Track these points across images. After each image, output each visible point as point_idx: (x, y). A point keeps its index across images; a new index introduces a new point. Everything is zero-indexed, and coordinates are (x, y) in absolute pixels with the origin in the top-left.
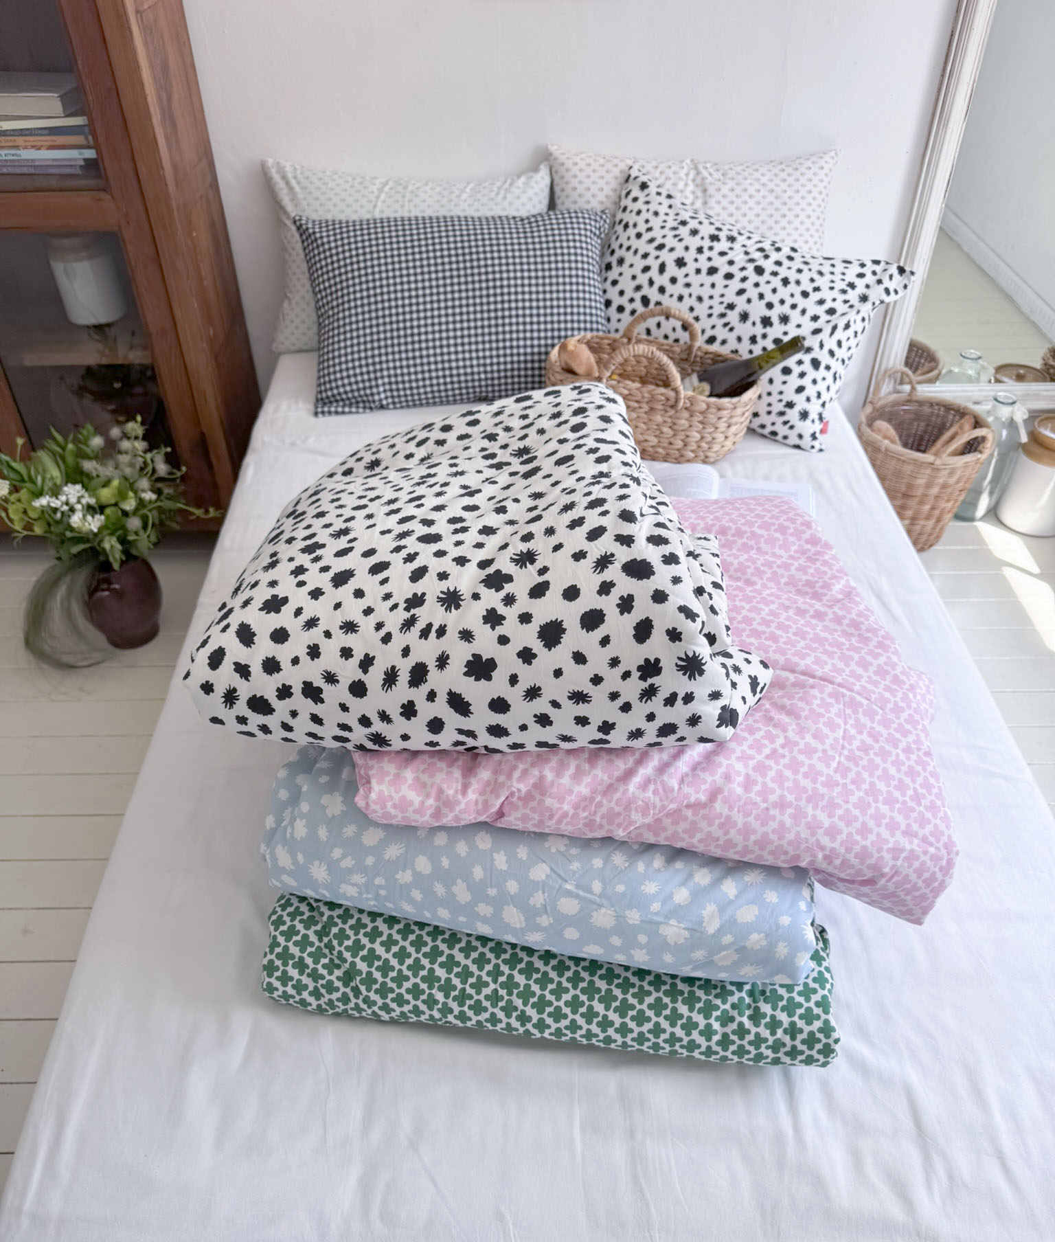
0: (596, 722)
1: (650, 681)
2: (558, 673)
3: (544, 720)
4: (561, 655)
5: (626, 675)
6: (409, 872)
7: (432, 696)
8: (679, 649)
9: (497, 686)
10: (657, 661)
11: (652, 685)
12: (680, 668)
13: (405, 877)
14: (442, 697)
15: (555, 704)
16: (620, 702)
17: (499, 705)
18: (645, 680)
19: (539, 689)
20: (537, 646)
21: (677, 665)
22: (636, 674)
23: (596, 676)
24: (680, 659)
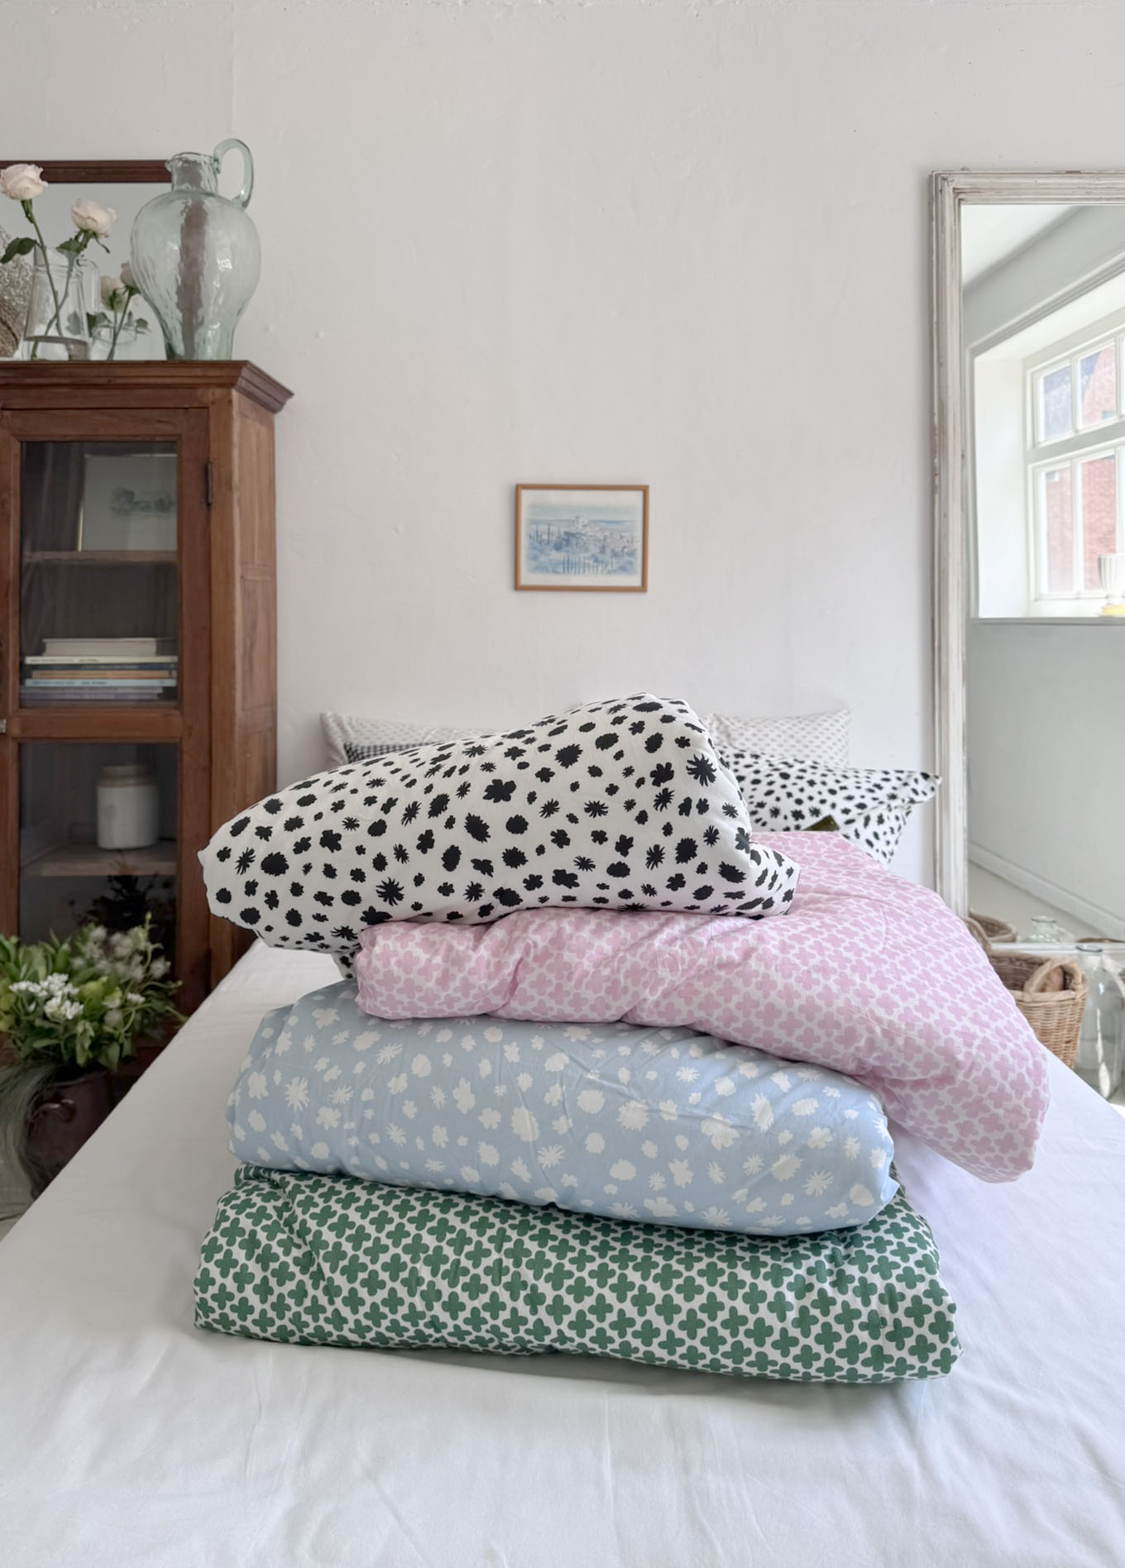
0: (613, 838)
1: (663, 785)
2: (575, 787)
3: (561, 839)
4: (578, 770)
5: (640, 782)
6: (404, 1076)
7: (450, 823)
8: (688, 753)
9: (516, 805)
10: (669, 765)
11: (665, 790)
12: (691, 771)
13: (398, 1084)
14: (461, 823)
15: (573, 819)
16: (635, 811)
17: (517, 825)
18: (659, 786)
19: (557, 803)
20: (555, 766)
21: (688, 769)
22: (649, 780)
23: (611, 785)
24: (690, 762)
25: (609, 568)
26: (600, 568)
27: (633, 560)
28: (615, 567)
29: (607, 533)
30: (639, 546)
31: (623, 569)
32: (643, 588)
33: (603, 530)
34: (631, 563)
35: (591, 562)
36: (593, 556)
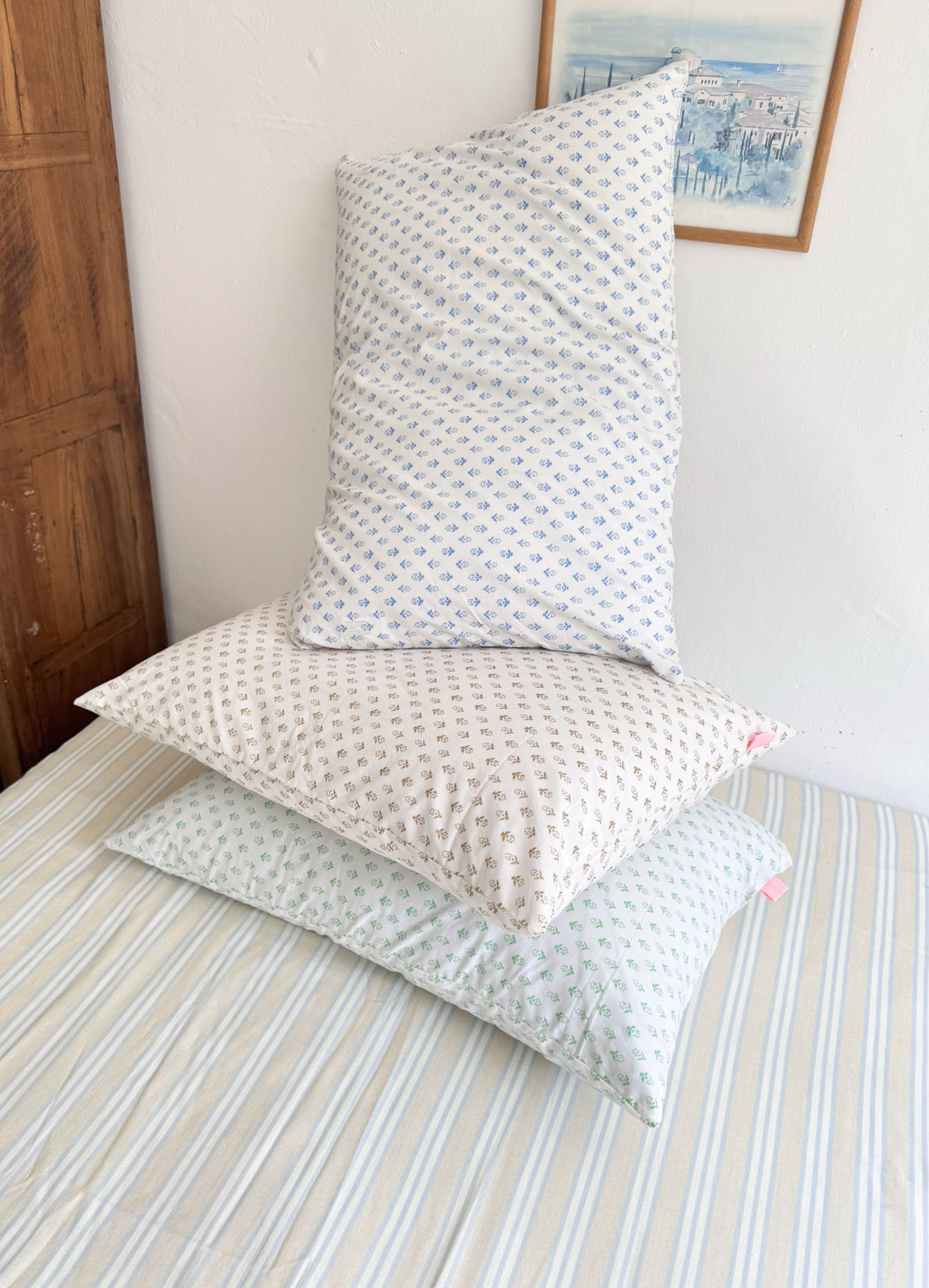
25: (731, 186)
26: (710, 185)
27: (788, 169)
28: (745, 185)
29: (740, 97)
30: (808, 135)
31: (762, 191)
32: (799, 242)
33: (730, 89)
34: (783, 178)
35: (693, 167)
36: (698, 153)
